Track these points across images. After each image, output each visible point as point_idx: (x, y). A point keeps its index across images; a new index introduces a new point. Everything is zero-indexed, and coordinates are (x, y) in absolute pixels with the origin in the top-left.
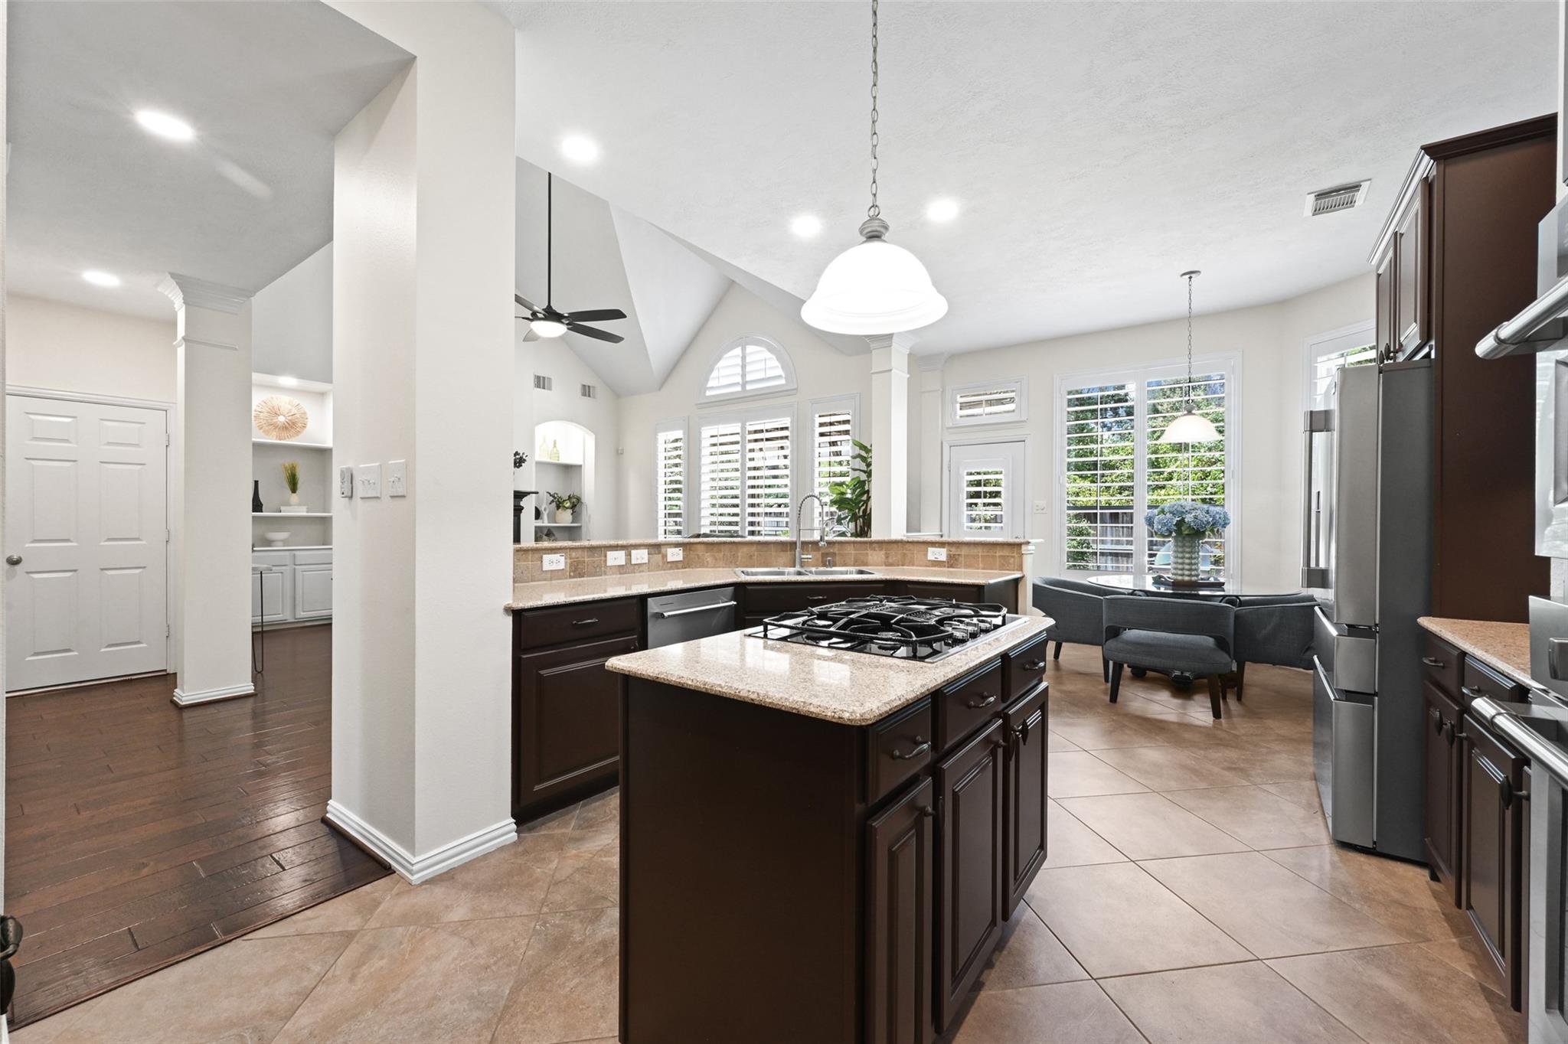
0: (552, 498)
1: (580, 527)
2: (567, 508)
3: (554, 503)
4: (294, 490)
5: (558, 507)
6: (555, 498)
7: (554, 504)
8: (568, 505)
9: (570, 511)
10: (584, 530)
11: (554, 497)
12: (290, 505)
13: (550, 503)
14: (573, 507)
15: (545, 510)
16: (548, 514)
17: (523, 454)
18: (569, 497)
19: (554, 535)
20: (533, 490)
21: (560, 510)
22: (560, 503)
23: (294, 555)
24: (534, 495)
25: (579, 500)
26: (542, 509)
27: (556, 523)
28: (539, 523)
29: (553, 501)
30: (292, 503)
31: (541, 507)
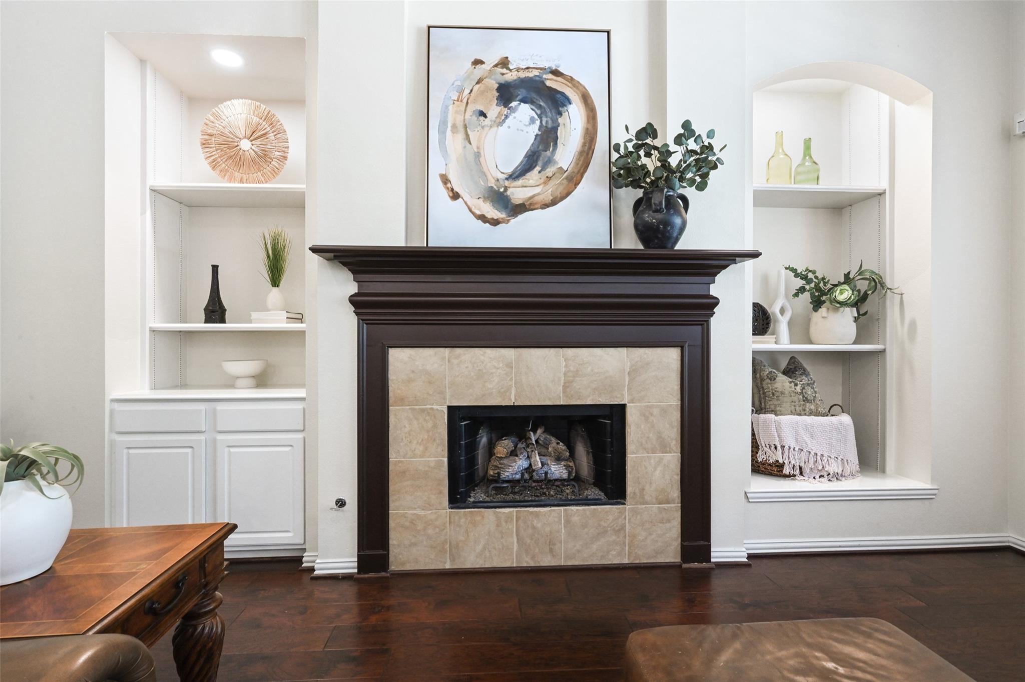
0: (800, 283)
1: (883, 351)
2: (843, 304)
3: (807, 295)
4: (275, 282)
5: (817, 304)
6: (809, 281)
7: (806, 297)
8: (845, 294)
9: (850, 313)
10: (892, 359)
11: (805, 278)
12: (268, 310)
13: (796, 295)
14: (860, 301)
15: (782, 311)
16: (790, 323)
17: (711, 134)
18: (847, 276)
19: (805, 373)
20: (748, 247)
21: (823, 311)
22: (823, 293)
23: (214, 412)
24: (749, 263)
25: (877, 283)
26: (774, 309)
27: (811, 343)
28: (766, 344)
29: (802, 290)
30: (270, 307)
31: (771, 305)
